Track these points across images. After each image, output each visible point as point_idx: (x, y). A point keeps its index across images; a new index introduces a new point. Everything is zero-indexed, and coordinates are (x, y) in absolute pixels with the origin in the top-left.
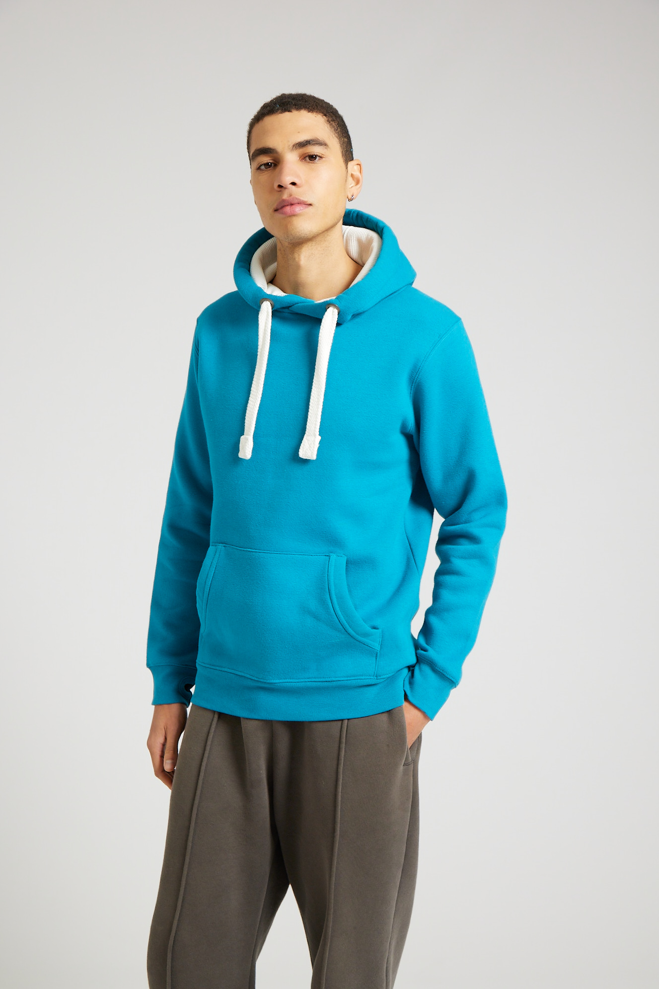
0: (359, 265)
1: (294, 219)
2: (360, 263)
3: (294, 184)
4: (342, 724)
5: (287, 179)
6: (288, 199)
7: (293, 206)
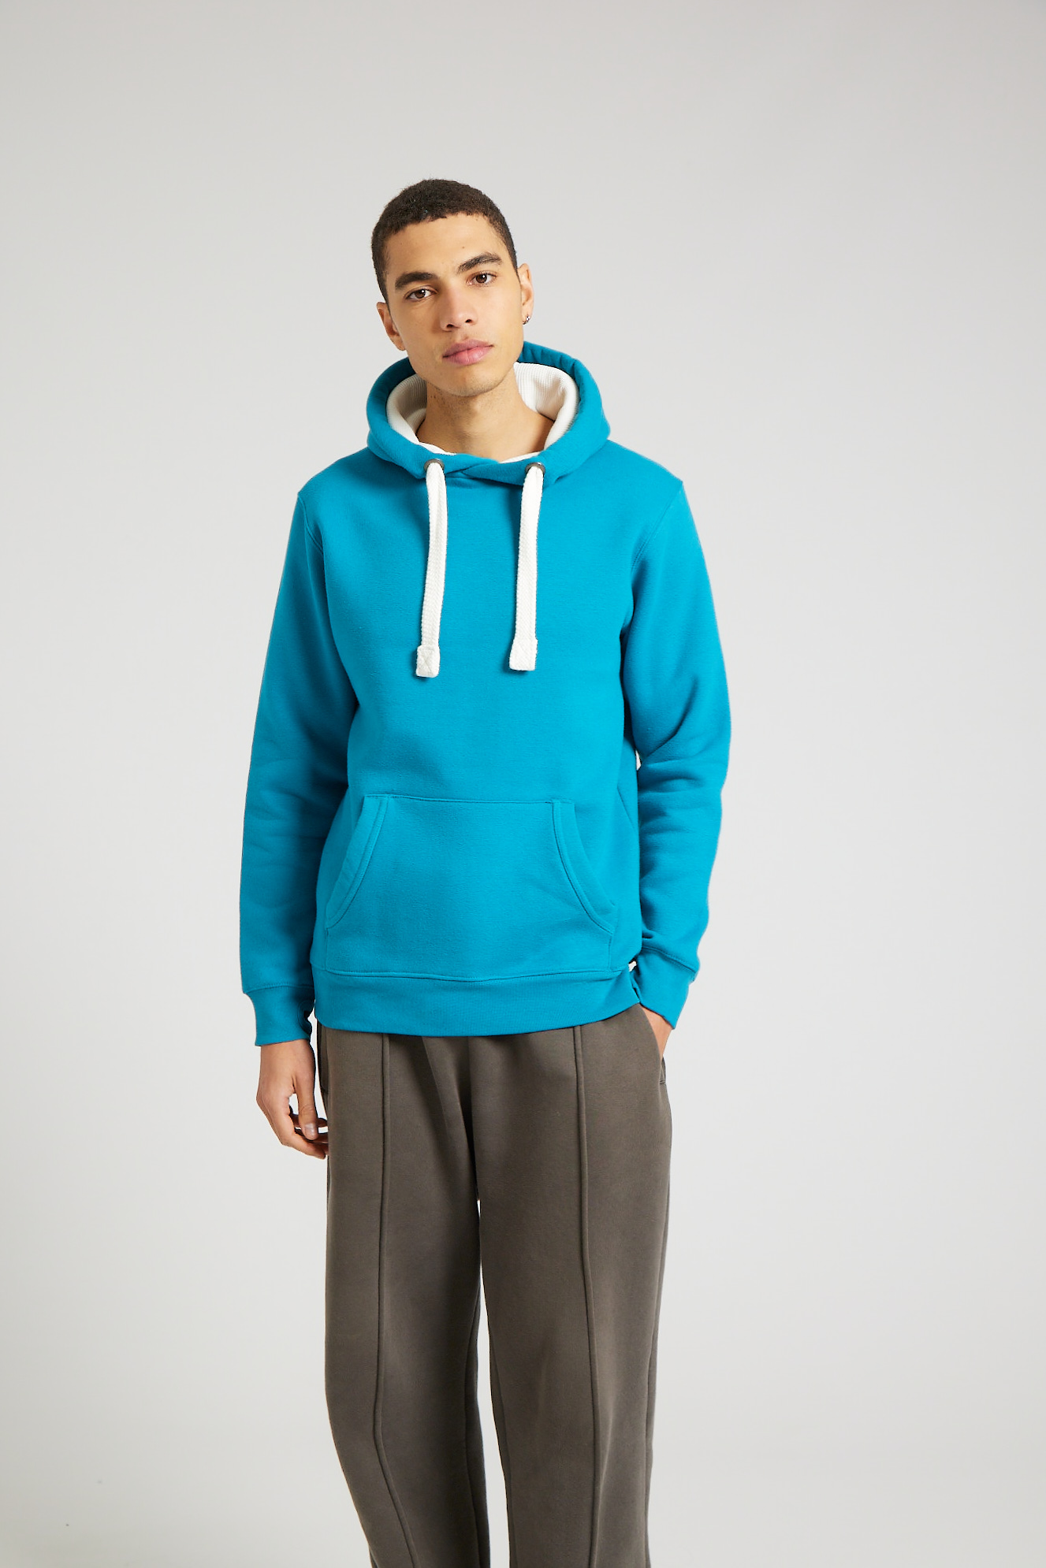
0: (549, 420)
1: (474, 368)
2: (552, 417)
3: (468, 321)
4: (574, 1031)
5: (460, 317)
6: (463, 342)
7: (471, 352)
